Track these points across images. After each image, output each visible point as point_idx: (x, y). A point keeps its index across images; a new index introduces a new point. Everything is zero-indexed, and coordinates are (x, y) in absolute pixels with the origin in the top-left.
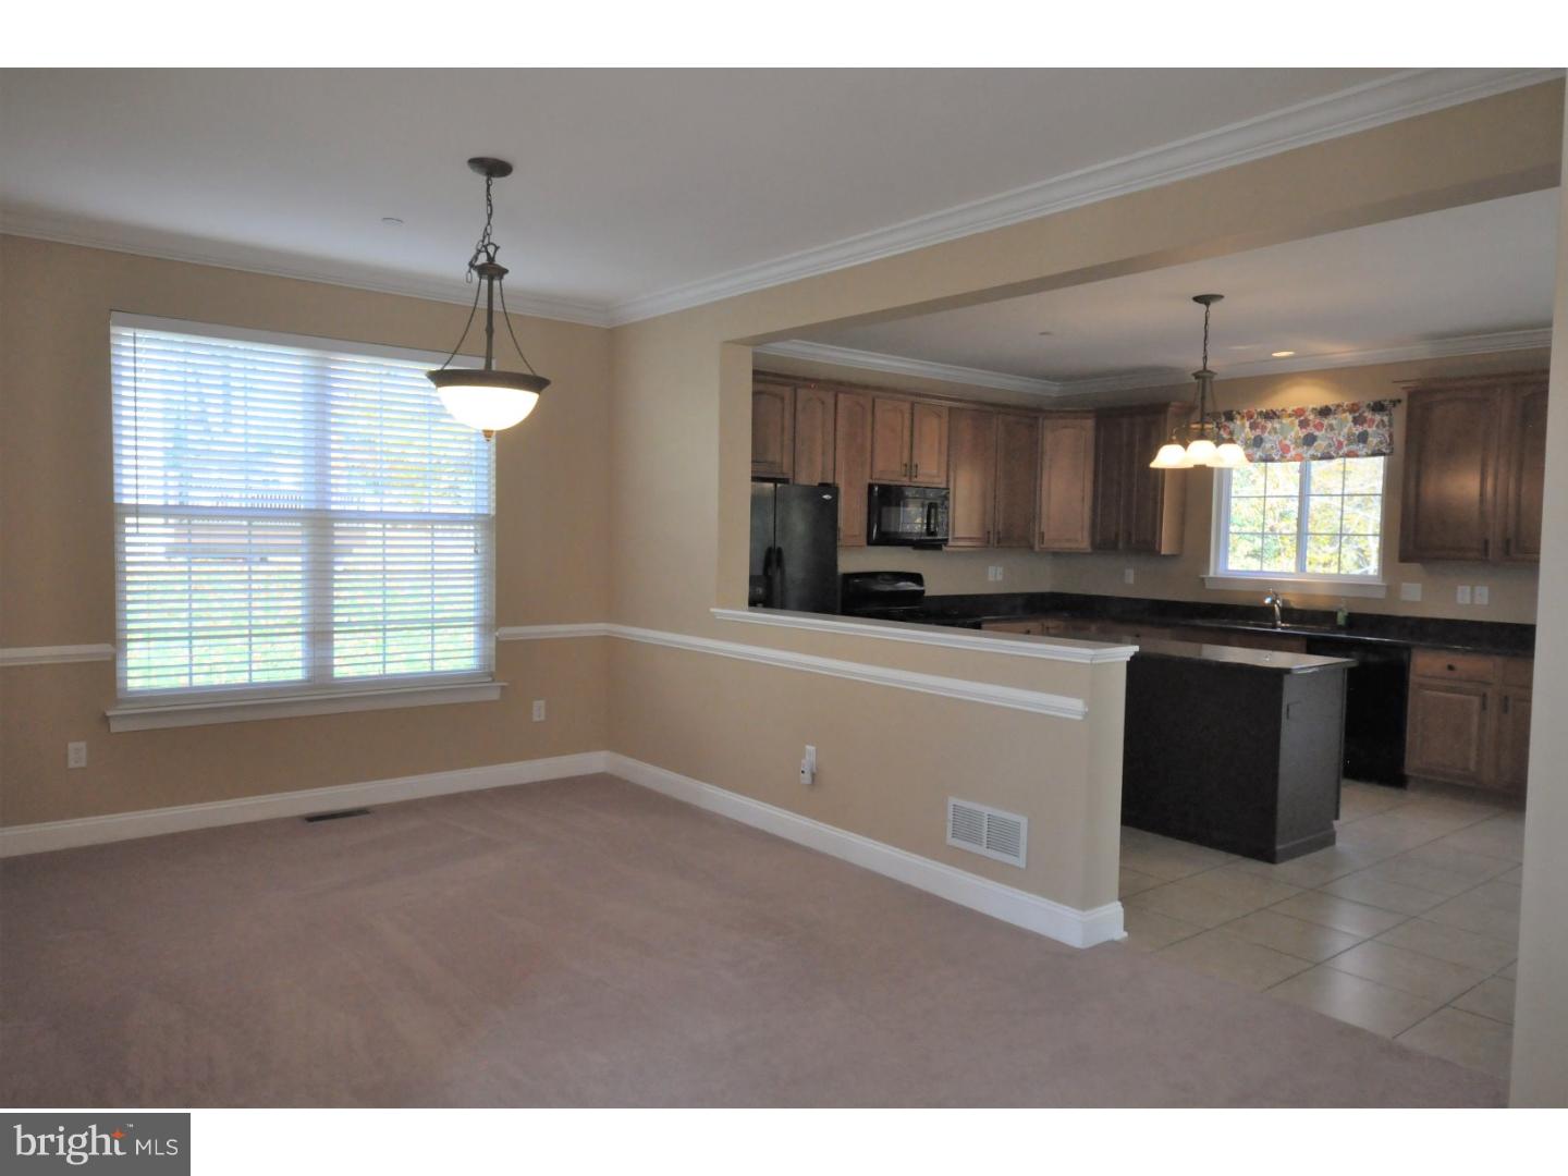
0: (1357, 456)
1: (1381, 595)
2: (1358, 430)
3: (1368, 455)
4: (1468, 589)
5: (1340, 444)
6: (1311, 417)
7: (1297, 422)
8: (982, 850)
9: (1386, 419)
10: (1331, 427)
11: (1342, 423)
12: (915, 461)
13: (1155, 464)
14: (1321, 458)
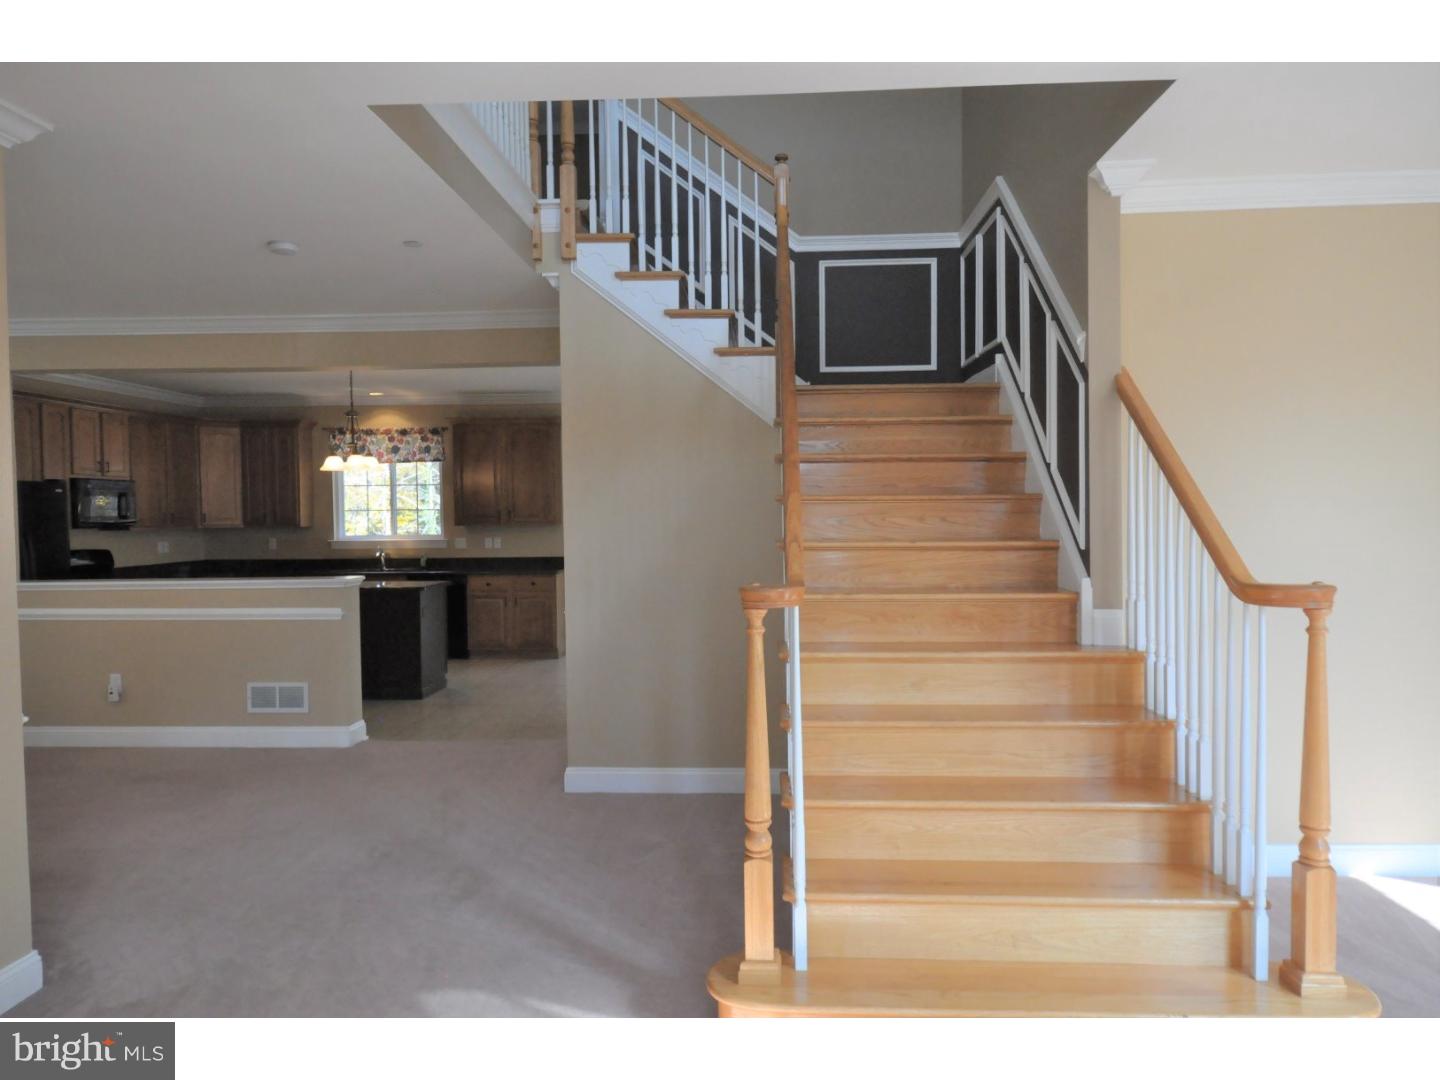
0: (425, 461)
1: (444, 546)
2: (424, 445)
3: (431, 461)
4: (491, 540)
5: (414, 454)
6: (396, 435)
7: (387, 438)
8: (277, 710)
9: (440, 439)
10: (408, 443)
11: (416, 439)
12: (106, 459)
13: (322, 469)
14: (403, 462)
